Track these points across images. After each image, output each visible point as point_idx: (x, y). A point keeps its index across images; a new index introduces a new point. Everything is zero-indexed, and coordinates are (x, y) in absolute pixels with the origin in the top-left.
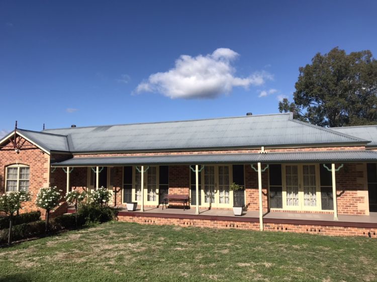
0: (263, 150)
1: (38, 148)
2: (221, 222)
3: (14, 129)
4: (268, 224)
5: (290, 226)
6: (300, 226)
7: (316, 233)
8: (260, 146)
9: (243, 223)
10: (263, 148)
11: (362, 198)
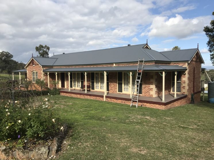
0: (114, 65)
1: (38, 65)
2: (93, 97)
3: (32, 57)
4: (107, 99)
5: (115, 100)
6: (118, 100)
7: (123, 103)
8: (113, 63)
9: (99, 98)
10: (114, 64)
11: (152, 89)
